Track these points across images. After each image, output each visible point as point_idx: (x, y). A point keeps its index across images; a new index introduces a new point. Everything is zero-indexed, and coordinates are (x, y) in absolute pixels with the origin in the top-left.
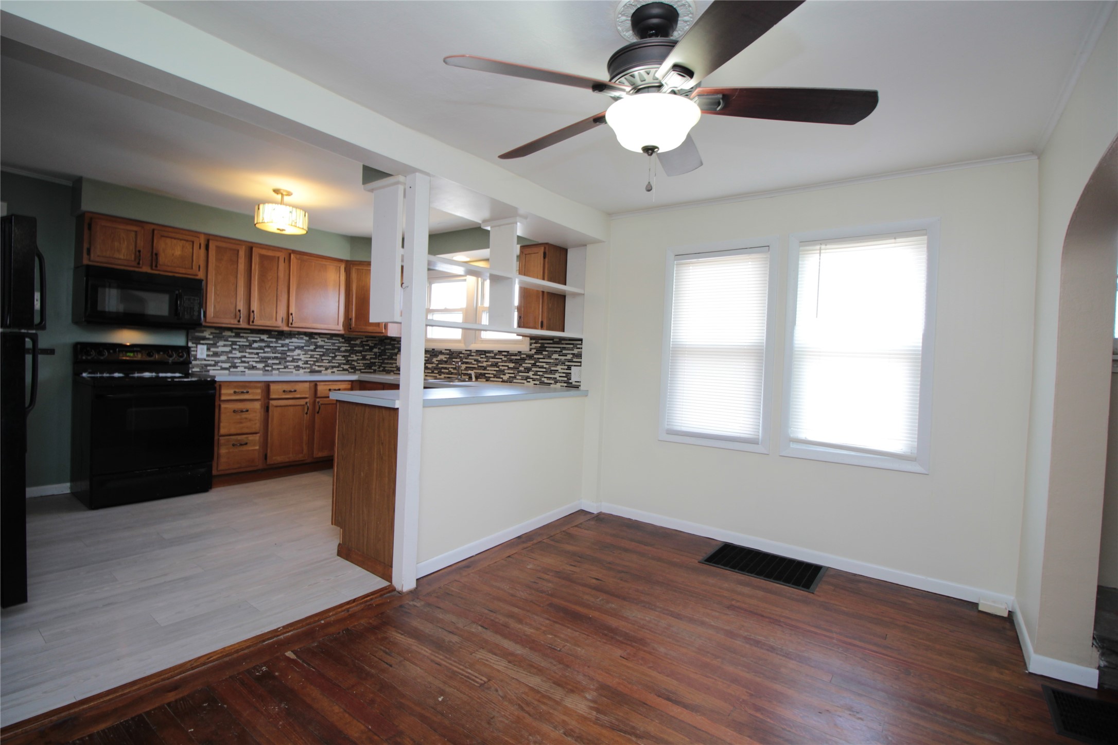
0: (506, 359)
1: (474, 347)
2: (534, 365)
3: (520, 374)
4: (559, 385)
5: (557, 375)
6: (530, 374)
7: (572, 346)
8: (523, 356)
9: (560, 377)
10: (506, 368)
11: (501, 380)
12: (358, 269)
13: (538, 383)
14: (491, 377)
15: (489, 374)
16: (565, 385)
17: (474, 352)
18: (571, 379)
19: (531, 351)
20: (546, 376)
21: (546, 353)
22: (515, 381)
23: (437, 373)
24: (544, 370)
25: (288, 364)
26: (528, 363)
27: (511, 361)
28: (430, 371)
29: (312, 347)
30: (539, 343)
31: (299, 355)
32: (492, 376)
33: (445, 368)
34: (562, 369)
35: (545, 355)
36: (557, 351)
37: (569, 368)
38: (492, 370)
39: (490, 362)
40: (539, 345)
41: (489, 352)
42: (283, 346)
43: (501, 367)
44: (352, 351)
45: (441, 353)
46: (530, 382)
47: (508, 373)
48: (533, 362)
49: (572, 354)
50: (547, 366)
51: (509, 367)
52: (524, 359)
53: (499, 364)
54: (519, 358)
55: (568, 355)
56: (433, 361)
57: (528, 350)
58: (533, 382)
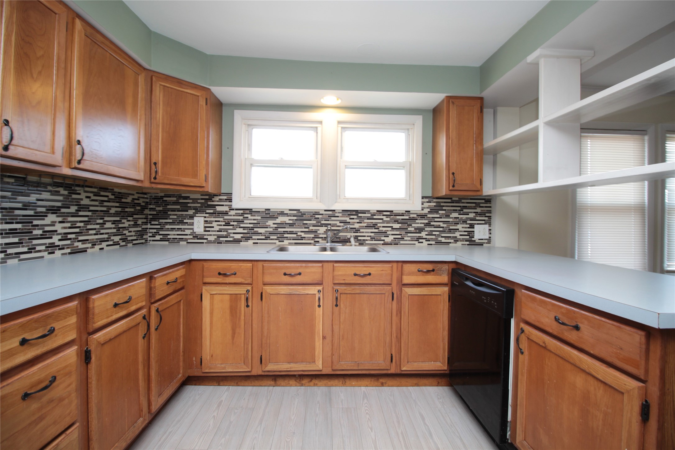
0: (388, 219)
1: (339, 207)
3: (409, 235)
4: (459, 243)
5: (457, 234)
6: (423, 234)
7: (474, 205)
8: (412, 216)
9: (461, 235)
10: (390, 229)
11: (382, 242)
12: (164, 86)
13: (433, 243)
14: (367, 240)
15: (365, 236)
16: (468, 243)
17: (339, 213)
18: (473, 237)
19: (423, 210)
20: (443, 235)
21: (444, 212)
22: (402, 242)
23: (276, 239)
24: (441, 229)
25: (35, 242)
26: (420, 223)
27: (396, 221)
28: (264, 237)
29: (73, 209)
30: (434, 202)
31: (53, 224)
32: (369, 238)
33: (291, 233)
34: (463, 227)
35: (442, 214)
36: (457, 210)
37: (472, 226)
38: (368, 232)
39: (365, 223)
40: (435, 204)
41: (364, 212)
42: (26, 206)
43: (381, 229)
44: (123, 215)
45: (282, 213)
46: (422, 242)
47: (392, 235)
48: (427, 221)
49: (474, 212)
50: (445, 225)
51: (394, 227)
52: (414, 219)
53: (379, 225)
54: (407, 217)
55: (470, 214)
56: (267, 224)
57: (420, 209)
58: (425, 243)
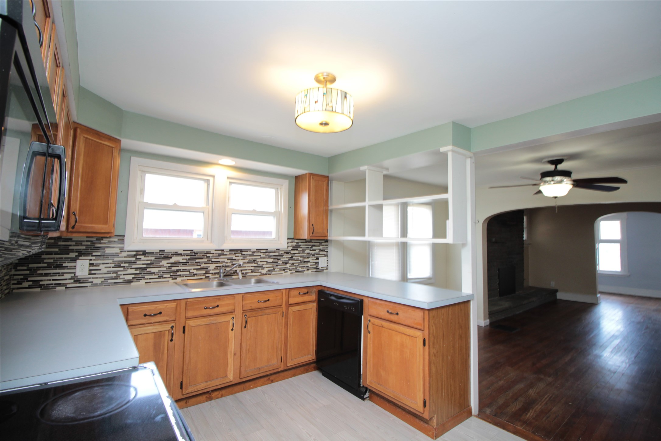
0: (264, 256)
1: (227, 246)
2: (291, 258)
3: (279, 267)
4: (310, 271)
5: (309, 265)
6: (288, 266)
7: (319, 244)
8: (281, 252)
9: (311, 265)
10: (265, 263)
11: (260, 274)
12: (87, 138)
13: (294, 271)
14: (248, 273)
15: (247, 270)
16: (315, 270)
17: (227, 252)
18: (318, 266)
19: (288, 248)
20: (300, 266)
21: (301, 249)
22: (273, 273)
23: (169, 278)
24: (299, 262)
26: (286, 258)
27: (270, 257)
28: (157, 276)
30: (295, 242)
32: (250, 271)
33: (184, 270)
34: (312, 260)
35: (300, 251)
36: (308, 248)
37: (317, 258)
38: (250, 267)
39: (247, 259)
40: (295, 244)
41: (246, 250)
43: (259, 263)
45: (176, 254)
46: (287, 272)
47: (267, 267)
48: (290, 256)
49: (319, 249)
50: (302, 259)
51: (268, 262)
52: (282, 255)
53: (257, 260)
54: (277, 254)
55: (316, 250)
56: (161, 264)
57: (287, 247)
58: (289, 272)
